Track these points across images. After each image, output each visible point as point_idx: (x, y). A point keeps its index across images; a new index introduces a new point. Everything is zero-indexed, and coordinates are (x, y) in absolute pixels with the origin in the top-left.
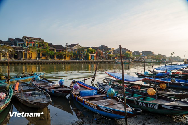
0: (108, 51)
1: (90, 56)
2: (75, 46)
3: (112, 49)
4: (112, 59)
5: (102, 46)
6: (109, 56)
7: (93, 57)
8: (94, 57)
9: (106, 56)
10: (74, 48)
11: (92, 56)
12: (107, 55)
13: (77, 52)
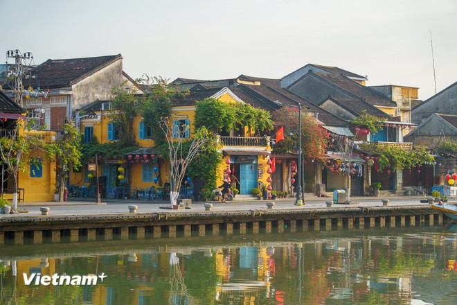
0: (371, 120)
1: (222, 168)
2: (87, 79)
3: (396, 96)
4: (405, 184)
5: (310, 70)
6: (383, 159)
7: (246, 171)
8: (256, 174)
9: (358, 160)
10: (80, 93)
11: (237, 162)
12: (363, 154)
13: (103, 134)
